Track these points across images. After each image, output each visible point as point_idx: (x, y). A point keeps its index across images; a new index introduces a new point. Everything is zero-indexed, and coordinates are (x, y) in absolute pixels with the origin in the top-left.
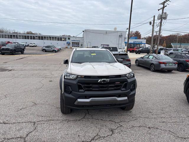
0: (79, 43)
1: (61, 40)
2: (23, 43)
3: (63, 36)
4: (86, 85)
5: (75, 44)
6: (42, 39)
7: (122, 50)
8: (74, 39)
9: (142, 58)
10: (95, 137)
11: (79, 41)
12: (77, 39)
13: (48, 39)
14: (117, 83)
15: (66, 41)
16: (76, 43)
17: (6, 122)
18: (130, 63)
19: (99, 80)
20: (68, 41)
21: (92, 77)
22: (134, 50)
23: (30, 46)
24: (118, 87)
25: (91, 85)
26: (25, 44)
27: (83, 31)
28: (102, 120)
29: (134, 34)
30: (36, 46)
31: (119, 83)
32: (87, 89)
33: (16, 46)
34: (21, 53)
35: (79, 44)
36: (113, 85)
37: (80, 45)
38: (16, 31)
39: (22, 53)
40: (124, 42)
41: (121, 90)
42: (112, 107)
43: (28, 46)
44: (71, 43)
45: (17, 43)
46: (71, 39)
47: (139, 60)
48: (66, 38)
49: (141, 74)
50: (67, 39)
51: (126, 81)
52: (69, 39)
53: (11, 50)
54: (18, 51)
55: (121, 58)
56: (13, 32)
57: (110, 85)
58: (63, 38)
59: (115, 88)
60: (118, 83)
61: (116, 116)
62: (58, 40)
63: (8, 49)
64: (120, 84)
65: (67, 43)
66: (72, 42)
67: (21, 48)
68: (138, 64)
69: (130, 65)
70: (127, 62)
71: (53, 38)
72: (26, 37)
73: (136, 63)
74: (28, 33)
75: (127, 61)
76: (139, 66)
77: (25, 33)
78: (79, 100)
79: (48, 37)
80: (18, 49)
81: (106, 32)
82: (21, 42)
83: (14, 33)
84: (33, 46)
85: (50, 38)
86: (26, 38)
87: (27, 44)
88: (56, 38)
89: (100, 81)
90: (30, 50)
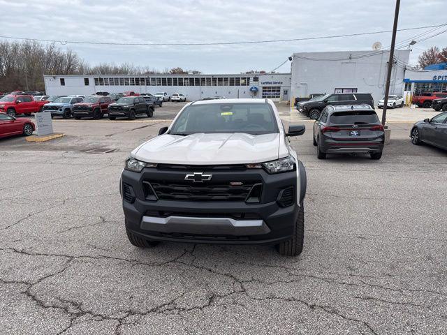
0: (279, 87)
1: (238, 84)
2: (158, 94)
3: (247, 73)
4: (160, 186)
5: (270, 91)
6: (198, 84)
7: (394, 101)
8: (268, 79)
9: (430, 122)
10: (164, 305)
11: (279, 83)
12: (276, 79)
13: (209, 84)
14: (235, 183)
15: (248, 85)
16: (273, 88)
17: (27, 251)
18: (383, 137)
19: (187, 176)
20: (253, 84)
21: (173, 167)
22: (430, 101)
23: (173, 101)
24: (236, 195)
25: (169, 186)
26: (163, 96)
27: (290, 59)
28: (210, 270)
29: (440, 56)
30: (185, 101)
31: (240, 183)
32: (163, 194)
33: (137, 101)
34: (147, 116)
35: (279, 91)
36: (225, 189)
37: (282, 92)
38: (151, 70)
39: (150, 116)
40: (401, 80)
41: (246, 203)
42: (227, 242)
43: (169, 100)
44: (261, 90)
45: (149, 95)
46: (262, 79)
47: (421, 126)
48: (249, 78)
49: (412, 166)
50: (251, 80)
51: (259, 179)
52: (256, 79)
53: (127, 109)
54: (141, 112)
55: (356, 123)
56: (146, 71)
57: (215, 189)
58: (243, 78)
59: (230, 196)
60: (237, 183)
61: (253, 265)
62: (232, 84)
63: (120, 108)
64: (241, 188)
65: (251, 90)
66: (264, 88)
67: (147, 106)
68: (418, 139)
69: (383, 142)
70: (374, 132)
71: (220, 79)
72: (165, 81)
73: (412, 135)
74: (174, 72)
75: (371, 130)
76: (419, 143)
77: (169, 72)
78: (146, 219)
79: (210, 79)
80: (141, 106)
81: (350, 56)
82: (156, 91)
83: (148, 73)
84: (178, 101)
85: (214, 79)
86: (164, 84)
87: (166, 97)
88: (226, 79)
89: (189, 177)
90: (170, 108)
